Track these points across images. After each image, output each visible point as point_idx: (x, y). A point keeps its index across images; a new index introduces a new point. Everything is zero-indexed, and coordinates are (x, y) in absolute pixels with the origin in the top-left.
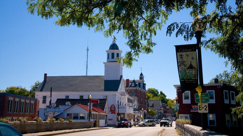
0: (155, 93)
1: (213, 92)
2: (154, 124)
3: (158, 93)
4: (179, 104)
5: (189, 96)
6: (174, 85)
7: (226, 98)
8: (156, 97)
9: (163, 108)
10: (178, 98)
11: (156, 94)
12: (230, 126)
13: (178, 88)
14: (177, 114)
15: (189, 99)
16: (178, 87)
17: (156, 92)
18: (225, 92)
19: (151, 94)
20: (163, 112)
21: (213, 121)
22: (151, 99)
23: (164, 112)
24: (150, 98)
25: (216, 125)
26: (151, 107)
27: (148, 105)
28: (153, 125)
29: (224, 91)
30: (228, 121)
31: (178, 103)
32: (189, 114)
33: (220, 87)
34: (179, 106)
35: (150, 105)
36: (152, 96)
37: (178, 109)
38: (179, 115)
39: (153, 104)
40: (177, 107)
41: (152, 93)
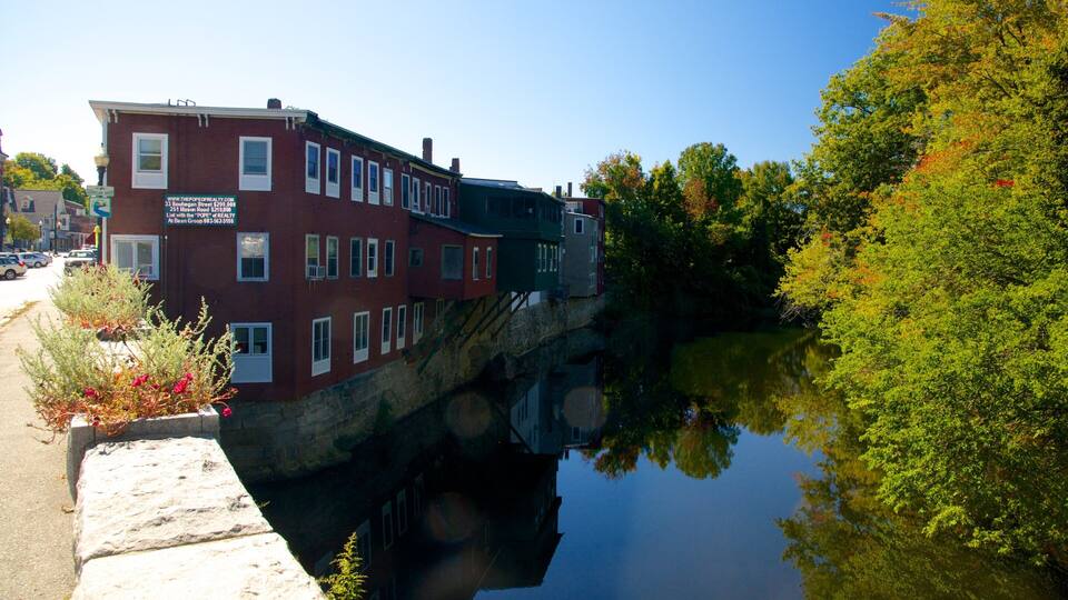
0: (44, 169)
1: (265, 144)
2: (13, 271)
3: (55, 170)
4: (112, 189)
5: (160, 158)
6: (90, 102)
7: (313, 174)
8: (47, 182)
9: (67, 217)
10: (107, 161)
11: (48, 173)
12: (317, 277)
13: (112, 116)
14: (100, 235)
15: (158, 168)
16: (110, 111)
17: (48, 168)
18: (310, 147)
19: (29, 170)
20: (67, 228)
21: (260, 262)
22: (28, 186)
23: (72, 229)
24: (23, 183)
25: (266, 277)
26: (24, 210)
27: (13, 205)
28: (10, 275)
29: (308, 143)
30: (313, 261)
31: (108, 185)
32: (155, 234)
33: (294, 127)
34: (112, 199)
35: (20, 206)
36: (31, 177)
37: (107, 209)
38: (112, 236)
39: (32, 203)
40: (101, 203)
41: (33, 170)
